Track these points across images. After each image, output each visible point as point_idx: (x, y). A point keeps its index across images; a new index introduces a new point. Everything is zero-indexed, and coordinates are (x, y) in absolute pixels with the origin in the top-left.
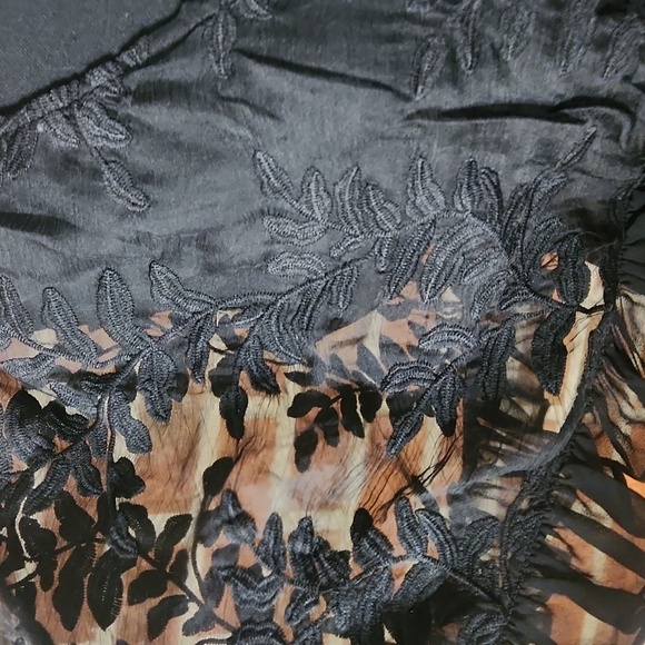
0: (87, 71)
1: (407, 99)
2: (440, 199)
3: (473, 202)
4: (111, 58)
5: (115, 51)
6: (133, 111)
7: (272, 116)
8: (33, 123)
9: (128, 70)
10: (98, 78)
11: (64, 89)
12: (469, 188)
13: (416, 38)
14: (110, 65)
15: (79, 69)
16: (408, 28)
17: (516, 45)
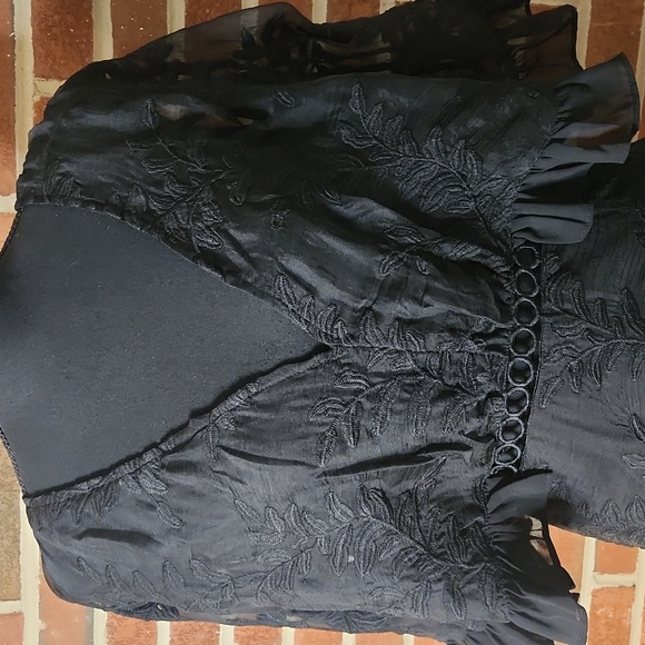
0: (143, 452)
1: (316, 467)
2: (349, 512)
3: (370, 509)
4: (155, 445)
5: (159, 441)
6: (167, 475)
7: (241, 482)
8: (117, 481)
9: (165, 453)
10: (149, 457)
11: (131, 462)
12: (366, 502)
13: (317, 434)
14: (154, 450)
15: (140, 451)
16: (311, 429)
17: (381, 427)
